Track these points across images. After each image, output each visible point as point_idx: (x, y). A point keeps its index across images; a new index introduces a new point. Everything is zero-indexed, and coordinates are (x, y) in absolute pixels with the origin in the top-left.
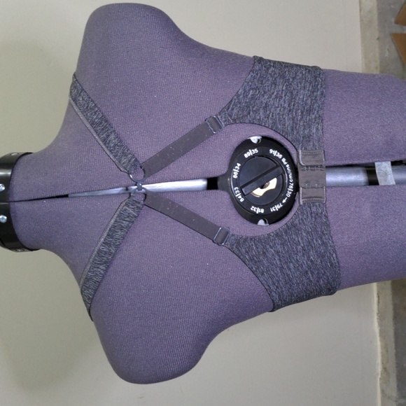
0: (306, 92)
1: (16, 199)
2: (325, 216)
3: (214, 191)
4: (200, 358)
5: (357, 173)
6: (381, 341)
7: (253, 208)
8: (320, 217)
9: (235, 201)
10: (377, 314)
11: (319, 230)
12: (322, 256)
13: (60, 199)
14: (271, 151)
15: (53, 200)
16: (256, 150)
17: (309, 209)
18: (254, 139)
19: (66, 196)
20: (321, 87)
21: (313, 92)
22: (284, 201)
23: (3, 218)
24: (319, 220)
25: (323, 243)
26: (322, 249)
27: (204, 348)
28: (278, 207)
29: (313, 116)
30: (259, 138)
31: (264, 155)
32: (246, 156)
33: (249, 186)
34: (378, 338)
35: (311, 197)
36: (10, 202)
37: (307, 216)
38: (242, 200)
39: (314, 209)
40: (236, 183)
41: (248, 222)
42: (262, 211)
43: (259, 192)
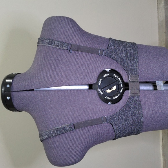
0: (131, 52)
1: (14, 91)
2: (140, 101)
3: (91, 90)
4: (83, 157)
5: (150, 86)
6: (163, 158)
7: (106, 97)
8: (138, 102)
9: (99, 94)
10: (162, 146)
11: (137, 107)
12: (137, 118)
13: (31, 91)
14: (114, 75)
15: (28, 91)
16: (108, 74)
17: (133, 98)
18: (108, 70)
19: (33, 90)
20: (137, 50)
21: (134, 52)
22: (119, 95)
23: (8, 98)
24: (137, 103)
25: (139, 113)
26: (138, 115)
27: (85, 153)
28: (116, 97)
29: (135, 62)
30: (110, 69)
31: (111, 76)
32: (104, 76)
33: (105, 89)
34: (162, 157)
35: (134, 94)
36: (11, 92)
37: (133, 101)
38: (102, 94)
39: (135, 99)
40: (100, 87)
41: (104, 103)
42: (110, 99)
43: (109, 91)
